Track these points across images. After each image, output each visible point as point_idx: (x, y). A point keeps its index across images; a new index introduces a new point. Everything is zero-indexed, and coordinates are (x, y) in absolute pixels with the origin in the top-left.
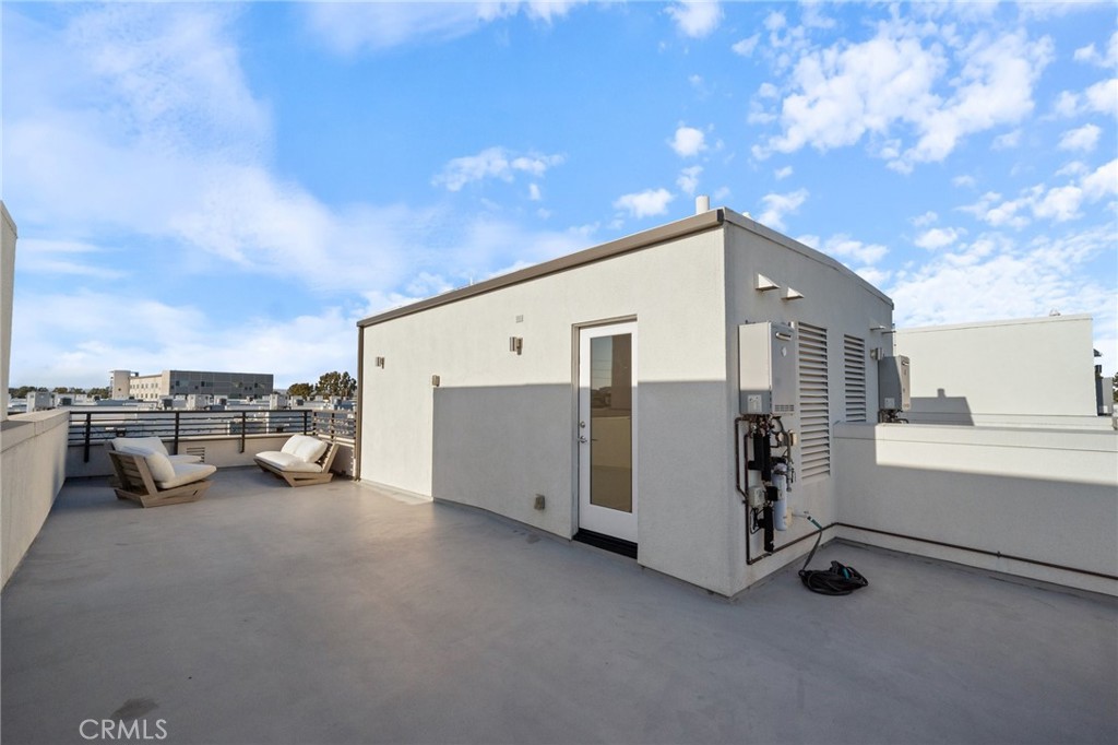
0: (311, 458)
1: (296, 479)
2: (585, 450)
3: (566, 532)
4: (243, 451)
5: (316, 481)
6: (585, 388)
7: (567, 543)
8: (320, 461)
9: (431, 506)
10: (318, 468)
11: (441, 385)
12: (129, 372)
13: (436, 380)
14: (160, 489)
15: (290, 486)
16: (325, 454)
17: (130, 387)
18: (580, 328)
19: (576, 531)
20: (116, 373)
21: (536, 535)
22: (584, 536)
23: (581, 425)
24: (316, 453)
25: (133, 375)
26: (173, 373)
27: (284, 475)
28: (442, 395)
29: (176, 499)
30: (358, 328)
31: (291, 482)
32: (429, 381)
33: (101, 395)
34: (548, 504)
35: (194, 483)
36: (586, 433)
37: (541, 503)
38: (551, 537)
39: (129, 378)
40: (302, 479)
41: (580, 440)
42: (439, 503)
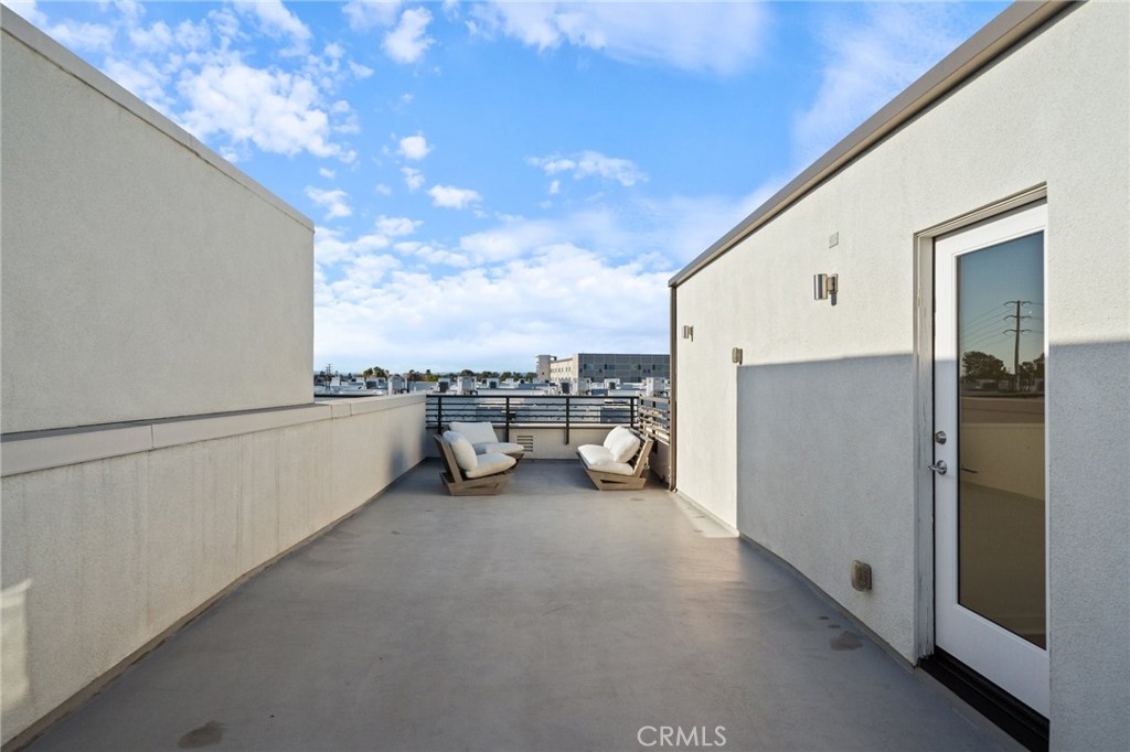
0: (621, 457)
1: (604, 481)
2: (947, 489)
3: (906, 645)
4: (567, 442)
5: (627, 486)
6: (945, 362)
7: (910, 670)
8: (632, 462)
9: (736, 544)
10: (629, 470)
11: (744, 363)
12: (549, 357)
13: (738, 355)
14: (464, 477)
15: (596, 488)
16: (639, 452)
17: (550, 371)
18: (934, 239)
19: (926, 651)
20: (541, 357)
21: (854, 637)
22: (940, 664)
23: (938, 439)
24: (627, 451)
25: (552, 359)
26: (581, 356)
27: (591, 475)
28: (746, 375)
29: (483, 490)
30: (669, 289)
31: (598, 484)
32: (729, 355)
33: (526, 380)
34: (877, 584)
35: (496, 474)
36: (948, 454)
37: (864, 578)
38: (882, 649)
39: (550, 362)
40: (610, 482)
41: (937, 469)
42: (745, 542)
